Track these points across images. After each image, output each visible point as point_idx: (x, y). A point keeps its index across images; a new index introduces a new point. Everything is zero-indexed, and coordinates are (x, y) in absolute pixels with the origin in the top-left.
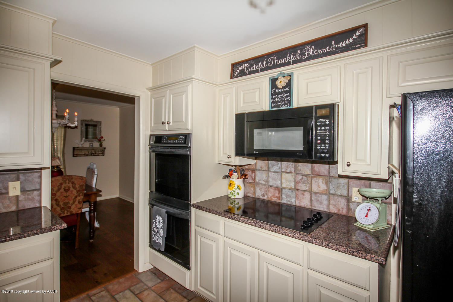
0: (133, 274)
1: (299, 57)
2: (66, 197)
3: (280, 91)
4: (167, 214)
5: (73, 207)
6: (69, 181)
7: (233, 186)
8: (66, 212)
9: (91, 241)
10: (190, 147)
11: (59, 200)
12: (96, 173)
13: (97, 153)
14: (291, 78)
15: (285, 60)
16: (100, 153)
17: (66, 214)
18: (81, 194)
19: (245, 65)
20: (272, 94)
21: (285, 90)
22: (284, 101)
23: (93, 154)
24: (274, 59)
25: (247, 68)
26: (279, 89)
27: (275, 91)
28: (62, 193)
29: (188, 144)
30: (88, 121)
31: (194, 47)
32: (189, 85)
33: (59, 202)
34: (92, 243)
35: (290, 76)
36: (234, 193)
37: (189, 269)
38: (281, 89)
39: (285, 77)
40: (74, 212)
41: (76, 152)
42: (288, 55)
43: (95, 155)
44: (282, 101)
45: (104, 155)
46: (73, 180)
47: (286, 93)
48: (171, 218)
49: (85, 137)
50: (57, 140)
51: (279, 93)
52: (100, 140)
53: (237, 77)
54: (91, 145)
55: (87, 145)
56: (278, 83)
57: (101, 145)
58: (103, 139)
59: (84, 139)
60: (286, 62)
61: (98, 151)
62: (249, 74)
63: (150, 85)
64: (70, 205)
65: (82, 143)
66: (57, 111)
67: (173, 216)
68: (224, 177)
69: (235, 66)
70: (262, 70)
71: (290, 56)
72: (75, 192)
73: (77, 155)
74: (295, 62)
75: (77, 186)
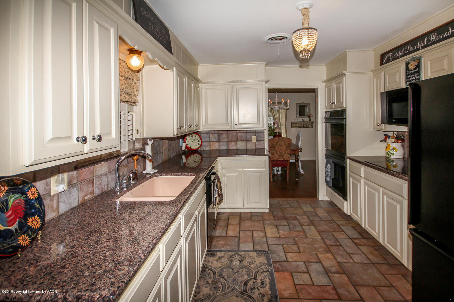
0: (315, 199)
1: (426, 43)
2: (281, 149)
3: (412, 72)
4: (333, 163)
5: (285, 155)
6: (282, 140)
7: (389, 148)
8: (281, 158)
9: (297, 179)
10: (345, 119)
11: (277, 150)
12: (301, 138)
13: (307, 125)
14: (419, 61)
15: (416, 47)
16: (310, 125)
17: (281, 159)
18: (289, 149)
19: (390, 54)
20: (407, 75)
21: (415, 71)
22: (415, 79)
23: (305, 126)
24: (409, 47)
25: (391, 56)
26: (411, 70)
27: (409, 72)
28: (278, 146)
29: (344, 117)
30: (301, 103)
31: (346, 52)
32: (343, 77)
33: (277, 151)
34: (297, 180)
35: (419, 59)
36: (389, 153)
37: (346, 200)
38: (413, 70)
39: (415, 61)
40: (285, 159)
41: (293, 125)
42: (419, 42)
43: (306, 127)
44: (414, 80)
45: (313, 127)
46: (284, 140)
47: (416, 73)
48: (337, 167)
49: (299, 114)
50: (282, 117)
51: (412, 74)
52: (309, 117)
53: (385, 63)
54: (303, 120)
55: (300, 120)
56: (409, 66)
57: (310, 120)
58: (312, 116)
59: (298, 116)
60: (417, 48)
61: (308, 124)
62: (393, 60)
63: (325, 79)
64: (283, 154)
65: (297, 119)
66: (278, 100)
67: (339, 165)
68: (382, 141)
69: (383, 56)
70: (401, 56)
71: (420, 43)
72: (285, 147)
73: (294, 127)
74: (423, 47)
75: (286, 144)
